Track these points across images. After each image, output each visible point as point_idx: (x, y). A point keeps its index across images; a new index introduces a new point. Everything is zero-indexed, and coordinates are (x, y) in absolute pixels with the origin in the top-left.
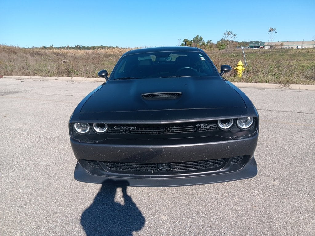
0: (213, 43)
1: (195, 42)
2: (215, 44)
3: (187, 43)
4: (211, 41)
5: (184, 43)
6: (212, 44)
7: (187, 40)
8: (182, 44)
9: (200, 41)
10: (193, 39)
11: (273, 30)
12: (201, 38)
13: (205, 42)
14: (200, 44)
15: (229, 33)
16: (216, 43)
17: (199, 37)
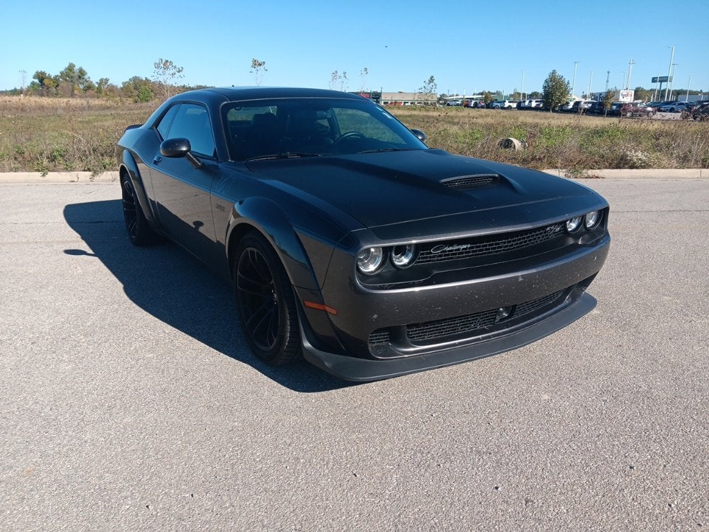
0: (115, 84)
1: (66, 80)
2: (119, 87)
3: (46, 82)
4: (107, 80)
5: (37, 81)
6: (113, 86)
7: (43, 73)
8: (33, 83)
9: (80, 77)
10: (62, 73)
11: (260, 65)
12: (82, 73)
13: (94, 83)
14: (81, 87)
15: (166, 64)
16: (122, 86)
17: (77, 68)
